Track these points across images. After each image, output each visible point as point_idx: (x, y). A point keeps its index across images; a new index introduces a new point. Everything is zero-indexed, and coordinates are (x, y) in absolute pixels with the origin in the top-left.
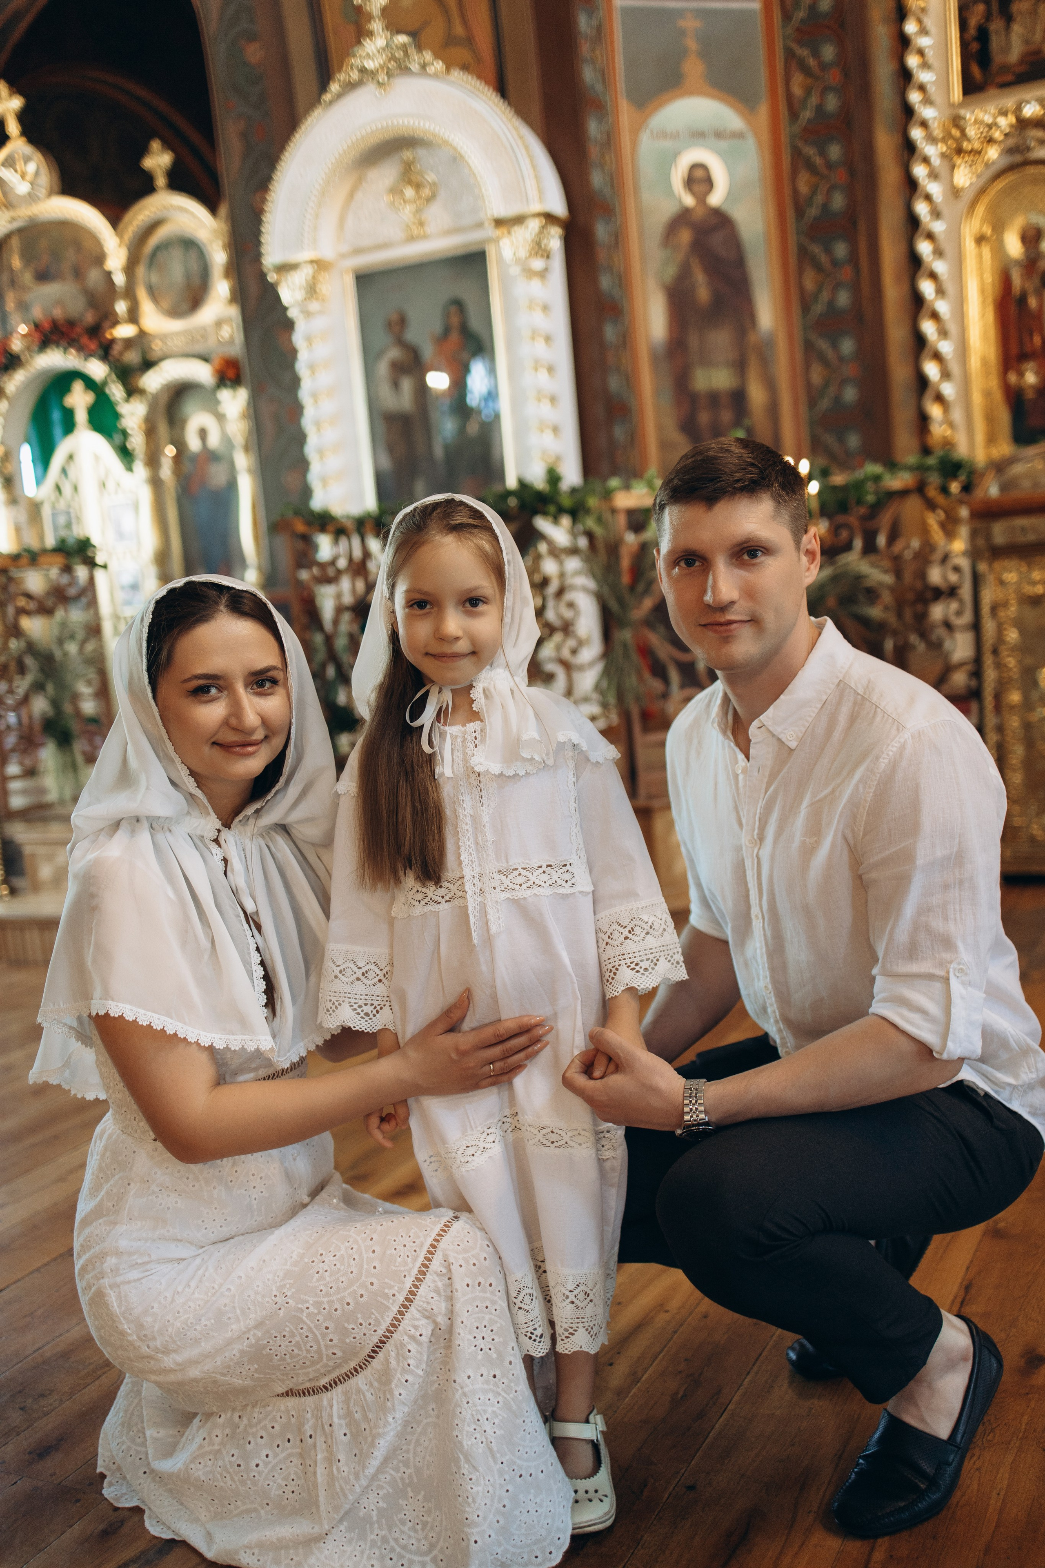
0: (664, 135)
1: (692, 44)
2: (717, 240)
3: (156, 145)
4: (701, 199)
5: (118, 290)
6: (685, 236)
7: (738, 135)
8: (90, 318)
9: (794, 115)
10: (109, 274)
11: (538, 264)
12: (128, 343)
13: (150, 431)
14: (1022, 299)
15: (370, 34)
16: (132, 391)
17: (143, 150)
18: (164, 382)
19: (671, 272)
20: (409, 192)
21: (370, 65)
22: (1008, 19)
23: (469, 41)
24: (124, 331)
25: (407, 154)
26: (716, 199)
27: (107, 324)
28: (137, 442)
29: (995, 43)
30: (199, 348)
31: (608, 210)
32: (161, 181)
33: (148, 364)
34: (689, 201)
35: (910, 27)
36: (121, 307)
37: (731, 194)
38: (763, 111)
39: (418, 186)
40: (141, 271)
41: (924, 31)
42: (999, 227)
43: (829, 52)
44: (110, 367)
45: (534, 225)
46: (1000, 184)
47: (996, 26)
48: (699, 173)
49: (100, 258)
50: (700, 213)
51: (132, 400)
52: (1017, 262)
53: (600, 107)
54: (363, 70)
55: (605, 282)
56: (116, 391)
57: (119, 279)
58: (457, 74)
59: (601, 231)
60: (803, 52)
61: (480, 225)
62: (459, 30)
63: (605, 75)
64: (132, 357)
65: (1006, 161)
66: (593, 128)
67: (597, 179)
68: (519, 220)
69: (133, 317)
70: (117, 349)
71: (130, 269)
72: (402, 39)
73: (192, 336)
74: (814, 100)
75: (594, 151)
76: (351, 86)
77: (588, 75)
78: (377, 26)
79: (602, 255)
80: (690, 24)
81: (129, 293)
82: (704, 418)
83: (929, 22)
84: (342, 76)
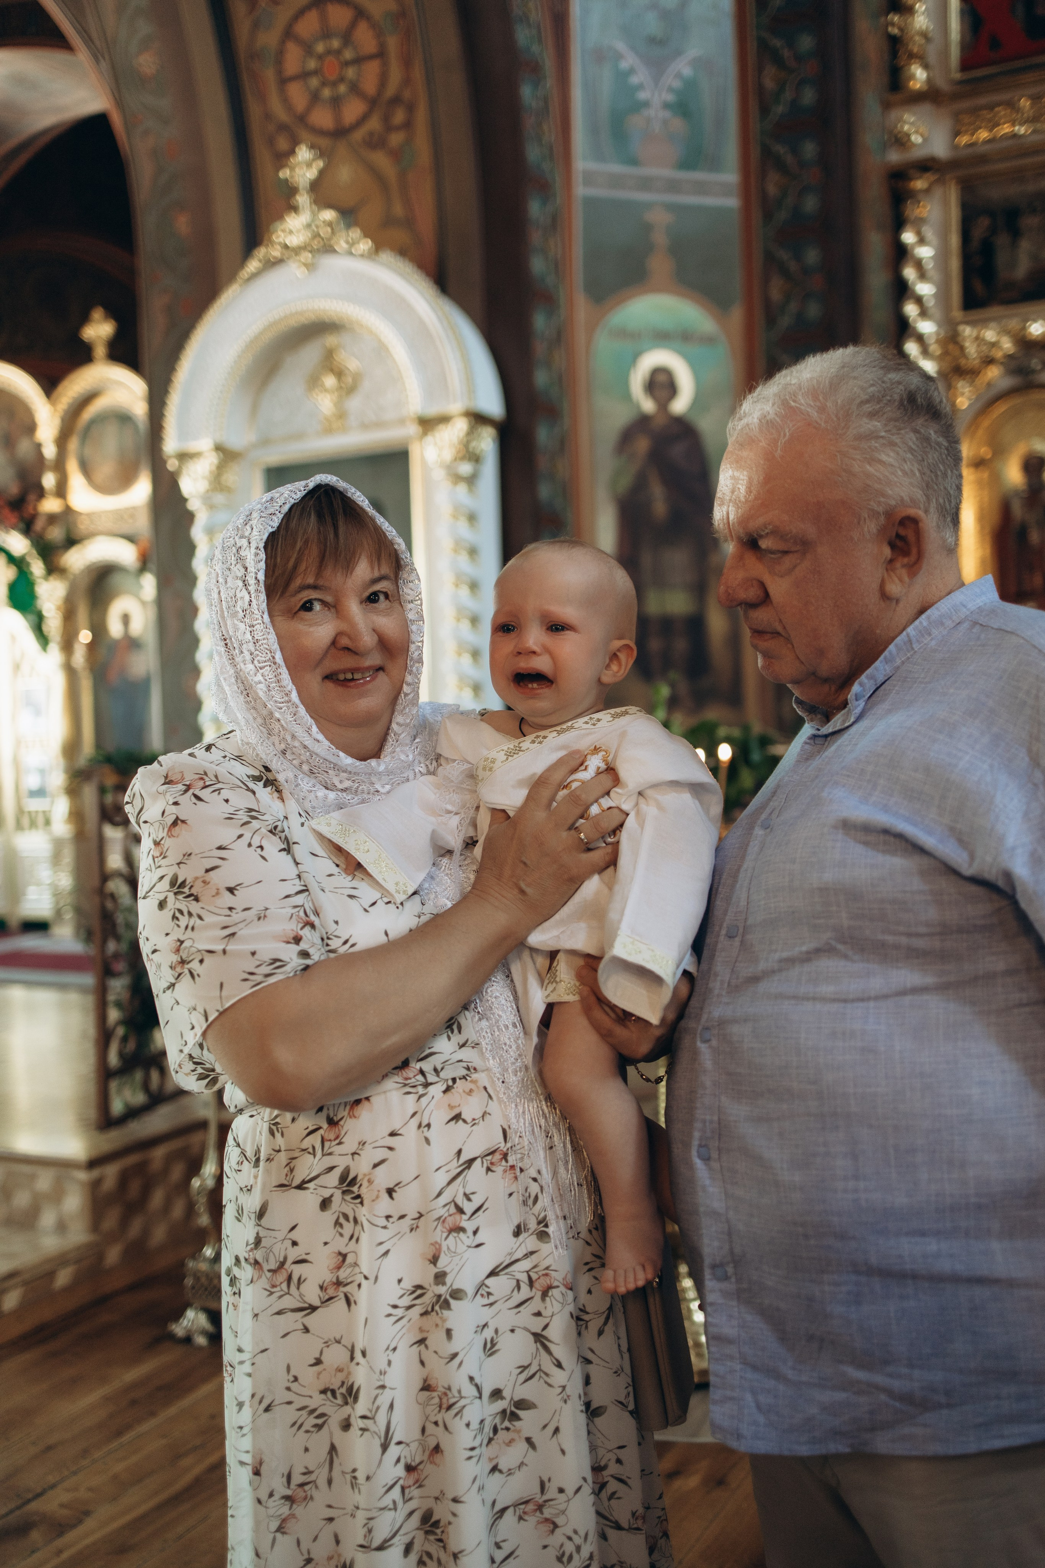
0: (623, 334)
1: (660, 238)
2: (678, 451)
3: (97, 314)
4: (663, 404)
5: (47, 463)
6: (642, 445)
7: (708, 340)
8: (14, 489)
9: (771, 320)
10: (39, 446)
11: (466, 468)
12: (52, 519)
13: (69, 615)
14: (1023, 532)
15: (295, 209)
16: (53, 569)
17: (84, 319)
18: (88, 563)
19: (625, 482)
20: (330, 381)
21: (294, 241)
22: (1015, 233)
23: (409, 223)
24: (50, 505)
25: (331, 340)
26: (680, 405)
27: (32, 497)
28: (53, 623)
29: (1001, 258)
30: (126, 529)
31: (552, 413)
32: (100, 351)
33: (71, 541)
34: (648, 406)
35: (908, 237)
36: (49, 480)
37: (698, 401)
38: (737, 315)
39: (339, 374)
40: (73, 445)
41: (922, 241)
42: (999, 451)
43: (812, 256)
44: (32, 541)
45: (460, 426)
46: (1001, 408)
47: (1002, 240)
48: (661, 378)
49: (31, 428)
50: (660, 421)
51: (51, 578)
52: (1016, 493)
53: (549, 300)
54: (286, 247)
55: (544, 491)
56: (37, 568)
57: (50, 451)
58: (387, 257)
59: (543, 435)
60: (784, 255)
61: (402, 422)
62: (398, 210)
63: (559, 267)
64: (55, 534)
65: (1007, 383)
66: (540, 322)
67: (541, 378)
68: (444, 419)
69: (61, 491)
70: (39, 525)
71: (62, 441)
72: (329, 215)
73: (120, 515)
74: (793, 307)
75: (540, 348)
76: (271, 264)
77: (537, 265)
78: (303, 199)
79: (542, 463)
80: (660, 218)
81: (59, 466)
82: (655, 645)
83: (929, 232)
84: (261, 252)
